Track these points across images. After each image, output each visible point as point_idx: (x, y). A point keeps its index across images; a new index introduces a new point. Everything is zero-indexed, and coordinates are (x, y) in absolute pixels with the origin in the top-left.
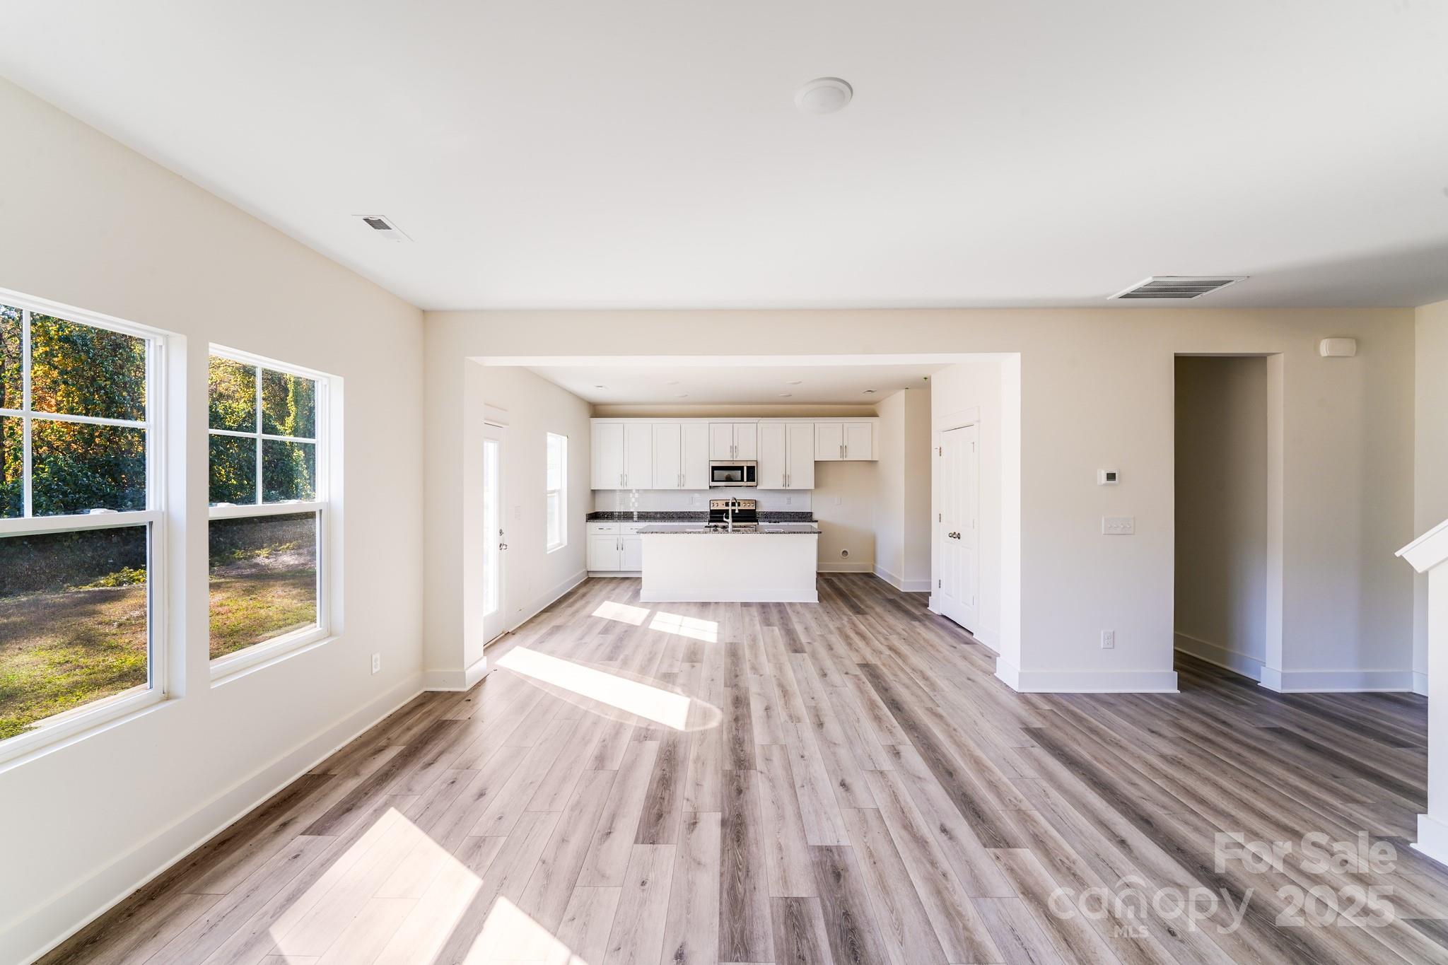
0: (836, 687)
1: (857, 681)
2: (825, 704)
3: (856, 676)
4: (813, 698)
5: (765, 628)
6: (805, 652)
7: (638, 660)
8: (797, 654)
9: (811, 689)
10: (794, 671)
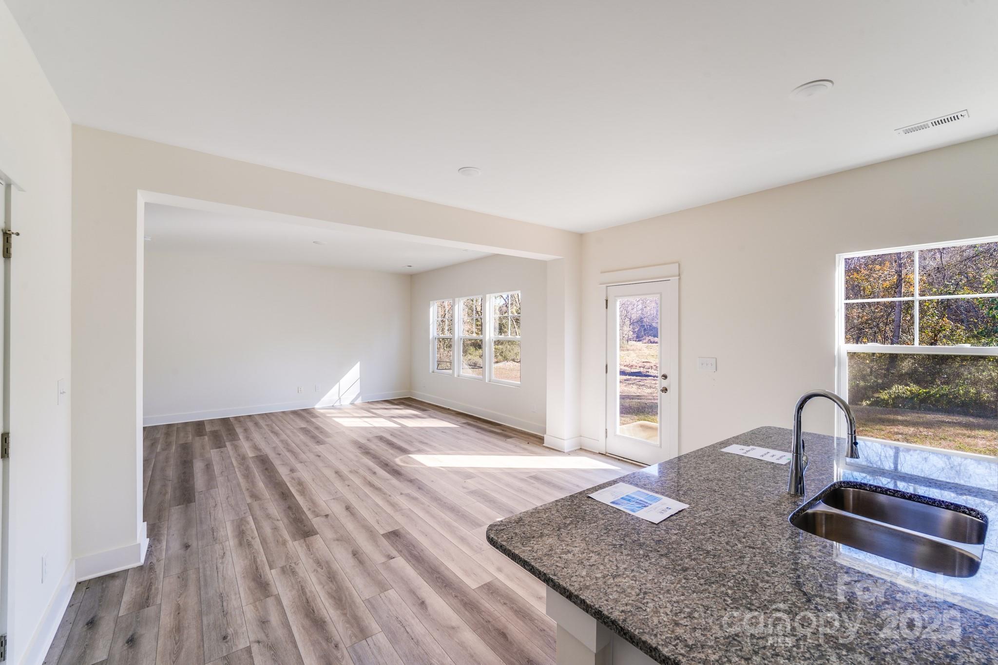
0: (334, 499)
1: (316, 510)
2: (338, 485)
3: (317, 516)
4: (349, 486)
5: (488, 579)
6: (383, 535)
8: (391, 530)
9: (353, 493)
10: (377, 505)
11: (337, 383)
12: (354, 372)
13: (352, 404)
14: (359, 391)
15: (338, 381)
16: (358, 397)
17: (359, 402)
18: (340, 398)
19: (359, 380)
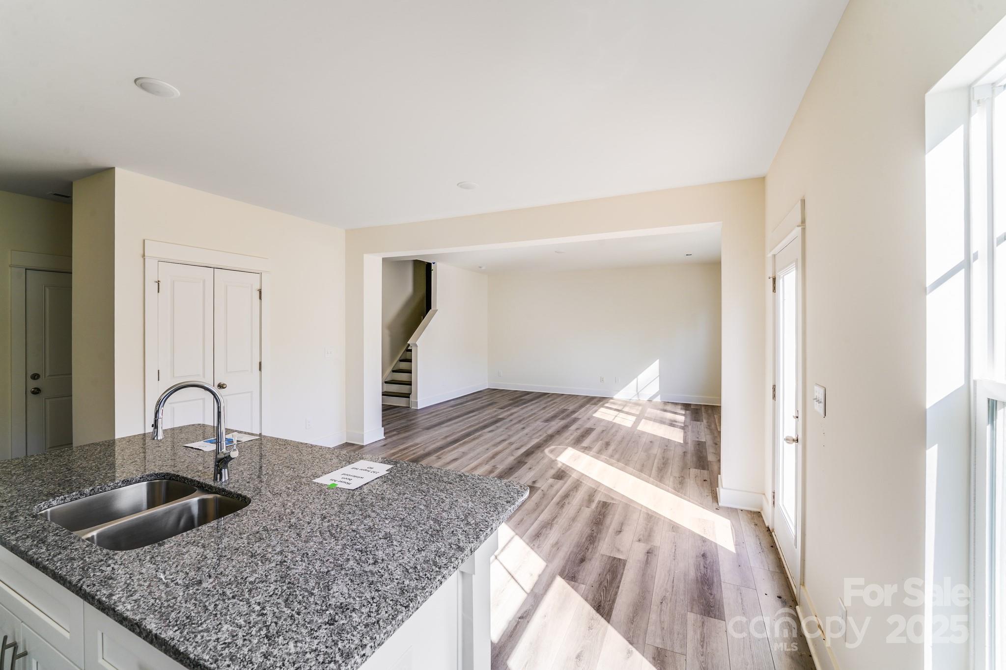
7: (578, 497)
11: (634, 378)
12: (654, 368)
13: (650, 401)
14: (658, 390)
15: (636, 377)
16: (658, 395)
17: (658, 399)
18: (638, 393)
19: (658, 378)
